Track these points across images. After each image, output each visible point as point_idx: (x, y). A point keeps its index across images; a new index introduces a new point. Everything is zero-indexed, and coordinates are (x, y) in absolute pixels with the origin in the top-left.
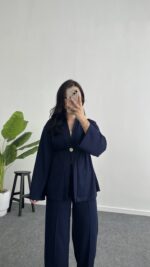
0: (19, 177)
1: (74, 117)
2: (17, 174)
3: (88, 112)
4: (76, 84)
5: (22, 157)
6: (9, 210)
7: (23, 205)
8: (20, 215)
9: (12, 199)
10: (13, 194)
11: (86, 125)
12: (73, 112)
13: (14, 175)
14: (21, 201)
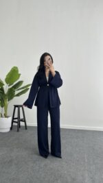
0: (17, 108)
2: (15, 106)
3: (55, 67)
4: (49, 55)
5: (18, 95)
6: (11, 128)
7: (19, 126)
8: (18, 131)
9: (13, 122)
10: (13, 119)
11: (54, 74)
12: (49, 68)
13: (13, 107)
14: (19, 123)
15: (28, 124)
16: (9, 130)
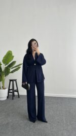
0: (11, 82)
1: (35, 52)
2: (10, 80)
5: (12, 72)
6: (8, 97)
7: (14, 95)
8: (13, 99)
9: (9, 92)
10: (9, 90)
14: (13, 93)
15: (20, 94)
16: (6, 98)
